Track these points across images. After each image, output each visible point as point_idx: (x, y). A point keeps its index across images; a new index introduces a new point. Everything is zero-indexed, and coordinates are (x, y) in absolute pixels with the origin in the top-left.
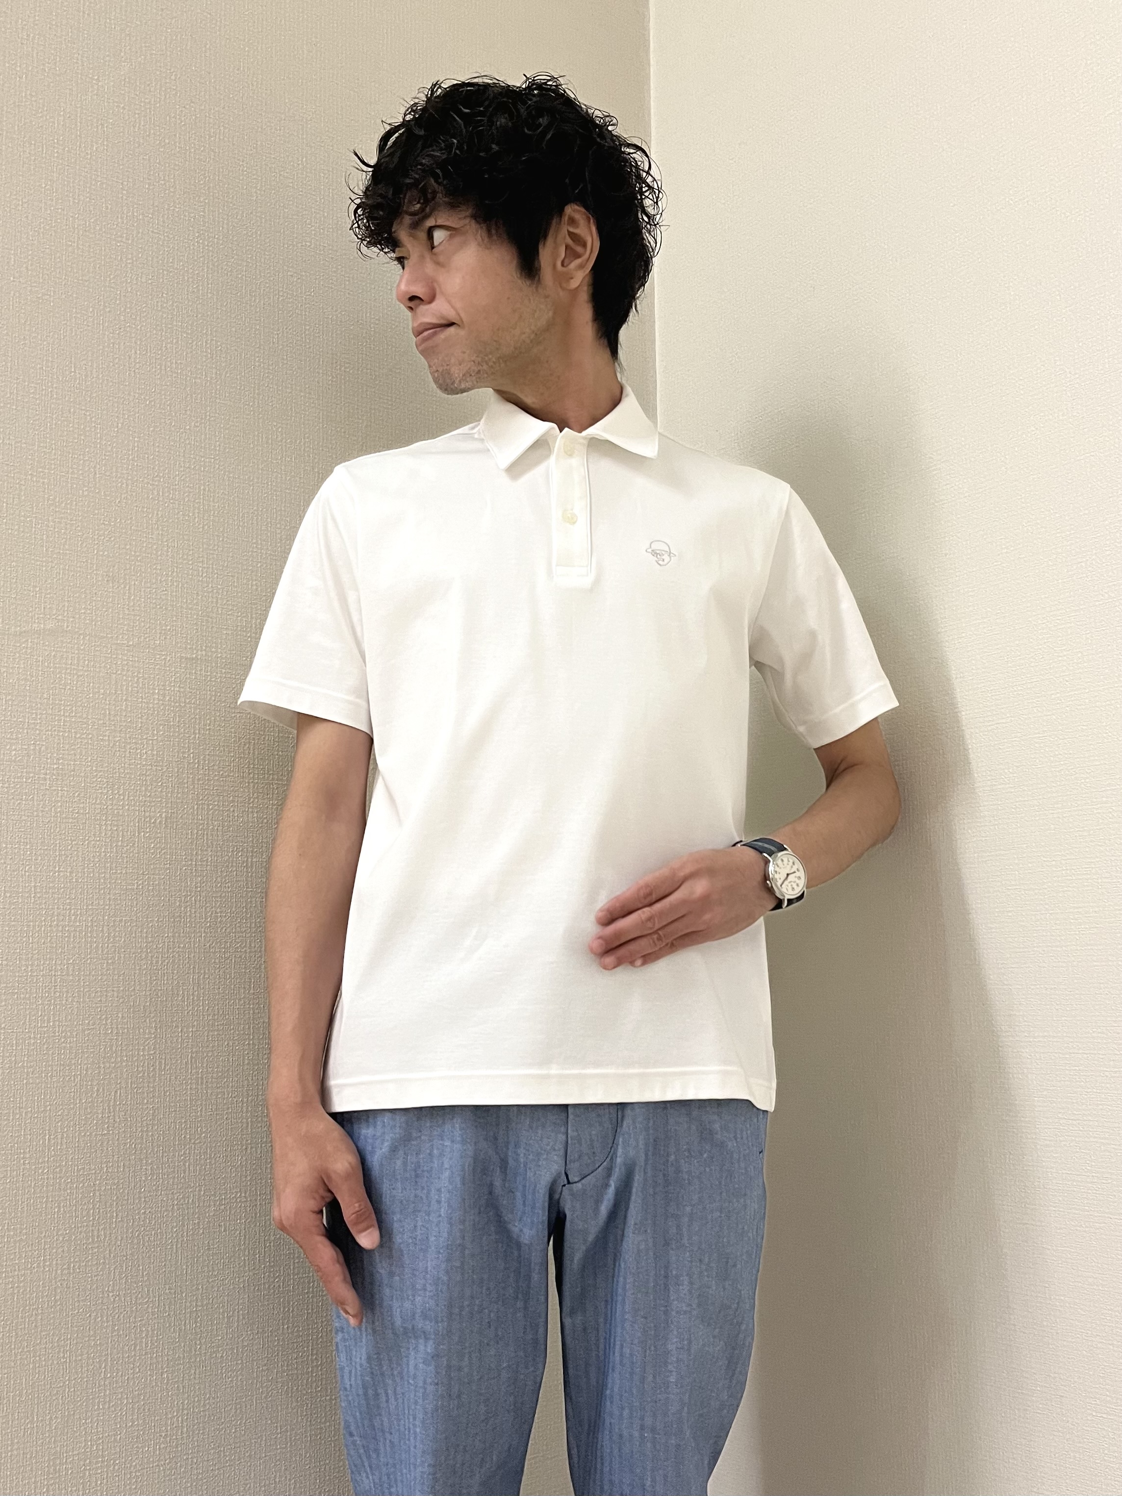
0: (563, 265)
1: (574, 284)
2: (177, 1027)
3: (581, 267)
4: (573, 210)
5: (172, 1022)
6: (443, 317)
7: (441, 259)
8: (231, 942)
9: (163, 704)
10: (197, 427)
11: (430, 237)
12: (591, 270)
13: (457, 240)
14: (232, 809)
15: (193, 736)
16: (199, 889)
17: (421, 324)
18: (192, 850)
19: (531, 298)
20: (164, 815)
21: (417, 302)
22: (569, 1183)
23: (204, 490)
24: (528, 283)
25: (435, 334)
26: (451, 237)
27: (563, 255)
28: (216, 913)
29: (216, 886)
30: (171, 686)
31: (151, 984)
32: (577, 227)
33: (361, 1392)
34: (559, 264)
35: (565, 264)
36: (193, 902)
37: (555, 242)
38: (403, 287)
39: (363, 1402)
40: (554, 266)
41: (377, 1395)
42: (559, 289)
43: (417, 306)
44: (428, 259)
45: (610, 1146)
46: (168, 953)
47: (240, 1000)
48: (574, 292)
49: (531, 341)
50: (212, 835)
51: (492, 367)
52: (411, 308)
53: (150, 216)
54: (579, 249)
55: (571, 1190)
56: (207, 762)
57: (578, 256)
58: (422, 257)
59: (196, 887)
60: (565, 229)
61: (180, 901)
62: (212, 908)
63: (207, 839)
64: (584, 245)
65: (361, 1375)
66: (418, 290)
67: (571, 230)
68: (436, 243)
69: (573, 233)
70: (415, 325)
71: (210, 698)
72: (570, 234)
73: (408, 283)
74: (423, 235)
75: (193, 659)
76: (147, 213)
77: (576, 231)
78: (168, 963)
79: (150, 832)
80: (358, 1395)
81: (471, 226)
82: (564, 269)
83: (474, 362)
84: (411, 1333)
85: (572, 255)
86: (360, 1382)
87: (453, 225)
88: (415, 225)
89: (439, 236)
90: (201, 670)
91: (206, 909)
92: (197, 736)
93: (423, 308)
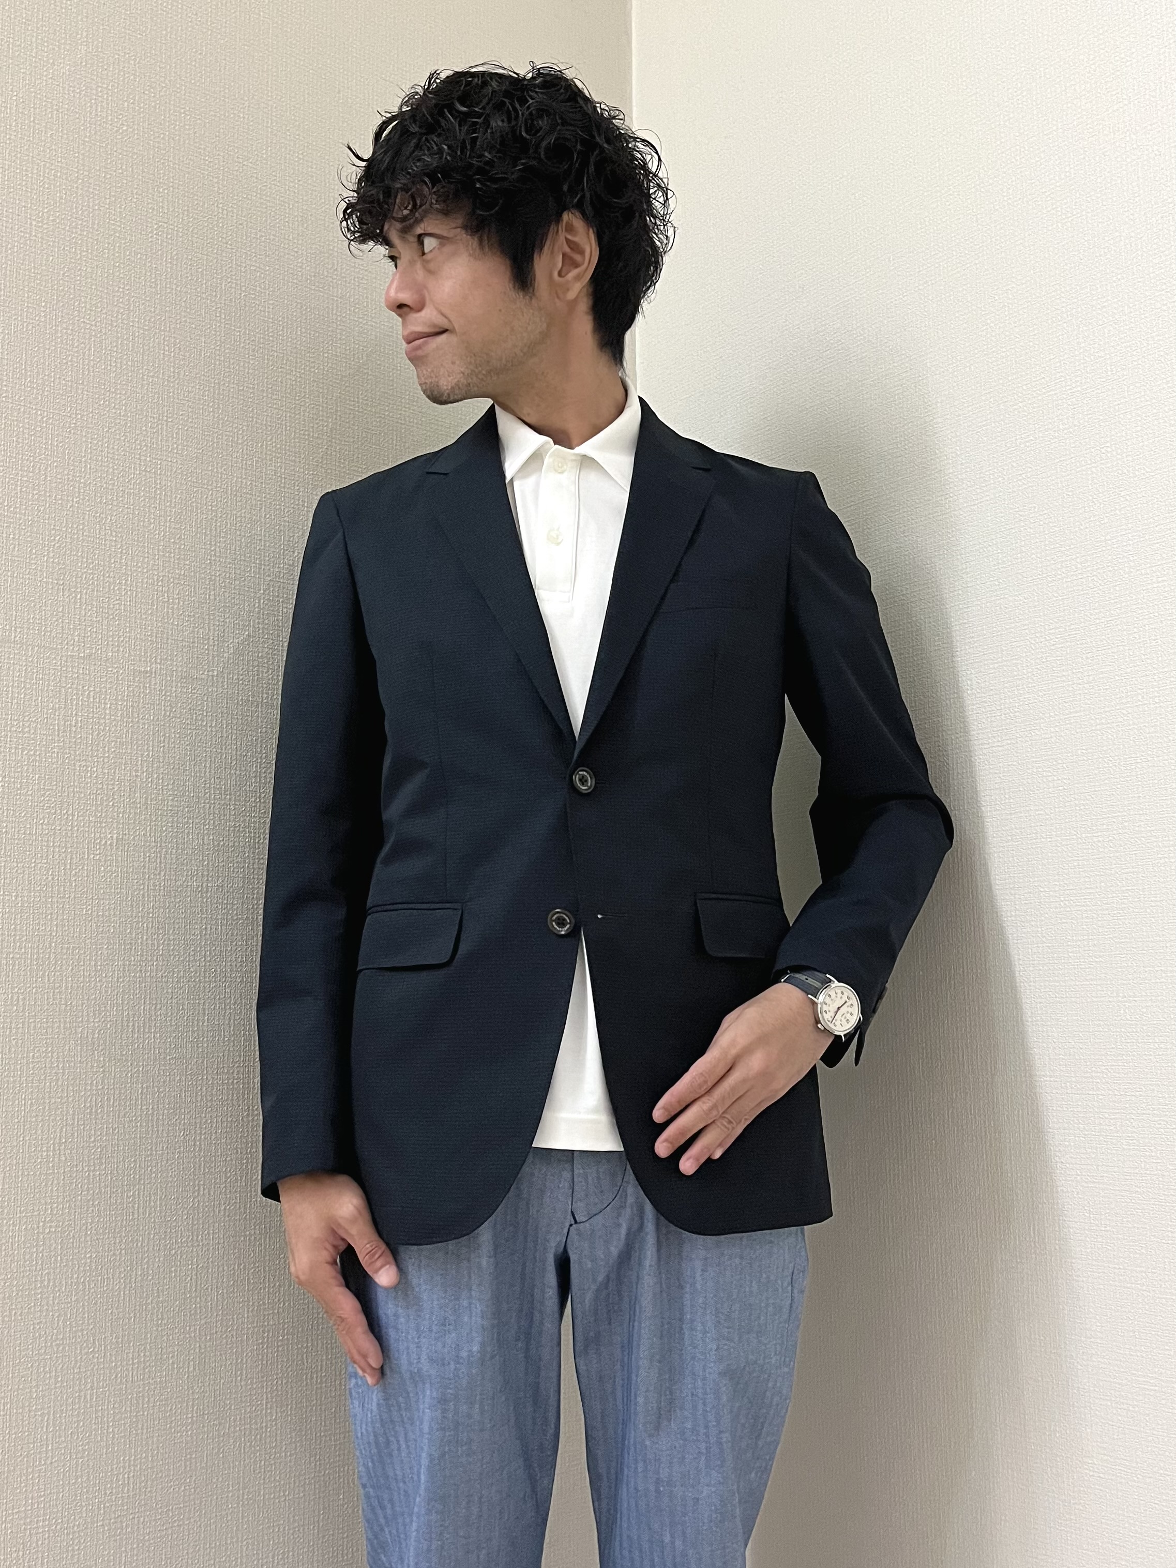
0: (560, 275)
1: (571, 295)
2: (126, 1060)
3: (578, 278)
4: (571, 218)
5: (122, 1055)
6: (435, 326)
7: (431, 266)
8: (185, 971)
9: (115, 720)
10: (154, 428)
11: (421, 243)
12: (591, 278)
13: (448, 249)
14: (186, 831)
15: (146, 754)
16: (151, 915)
17: (411, 333)
18: (144, 873)
19: (525, 310)
20: (115, 836)
21: (405, 309)
22: (576, 1222)
23: (160, 494)
24: (521, 294)
25: (426, 343)
26: (442, 245)
27: (560, 265)
28: (169, 940)
29: (169, 911)
30: (125, 701)
31: (101, 1014)
32: (575, 235)
33: (372, 1438)
34: (556, 274)
35: (563, 274)
36: (145, 928)
37: (552, 252)
38: (392, 293)
39: (374, 1451)
40: (551, 276)
41: (388, 1443)
42: (557, 300)
43: (407, 314)
44: (419, 265)
45: (619, 1184)
46: (118, 982)
47: (193, 1032)
48: (572, 304)
49: (525, 354)
50: (165, 858)
51: (482, 379)
52: (400, 316)
53: (107, 206)
54: (577, 257)
55: (578, 1230)
56: (160, 781)
57: (576, 265)
58: (412, 263)
59: (148, 913)
60: (562, 235)
61: (131, 928)
62: (165, 935)
63: (160, 862)
64: (582, 253)
65: (372, 1422)
66: (405, 297)
67: (569, 237)
68: (426, 250)
69: (570, 240)
70: (406, 333)
71: (165, 714)
72: (567, 240)
73: (400, 289)
74: (413, 239)
75: (147, 672)
76: (103, 203)
77: (576, 239)
78: (118, 993)
79: (100, 854)
80: (369, 1443)
81: (463, 236)
82: (561, 279)
83: (463, 374)
84: (418, 1377)
85: (570, 262)
86: (370, 1429)
87: (445, 234)
88: (405, 231)
89: (429, 243)
90: (155, 684)
91: (158, 936)
92: (151, 753)
93: (414, 316)
